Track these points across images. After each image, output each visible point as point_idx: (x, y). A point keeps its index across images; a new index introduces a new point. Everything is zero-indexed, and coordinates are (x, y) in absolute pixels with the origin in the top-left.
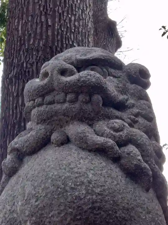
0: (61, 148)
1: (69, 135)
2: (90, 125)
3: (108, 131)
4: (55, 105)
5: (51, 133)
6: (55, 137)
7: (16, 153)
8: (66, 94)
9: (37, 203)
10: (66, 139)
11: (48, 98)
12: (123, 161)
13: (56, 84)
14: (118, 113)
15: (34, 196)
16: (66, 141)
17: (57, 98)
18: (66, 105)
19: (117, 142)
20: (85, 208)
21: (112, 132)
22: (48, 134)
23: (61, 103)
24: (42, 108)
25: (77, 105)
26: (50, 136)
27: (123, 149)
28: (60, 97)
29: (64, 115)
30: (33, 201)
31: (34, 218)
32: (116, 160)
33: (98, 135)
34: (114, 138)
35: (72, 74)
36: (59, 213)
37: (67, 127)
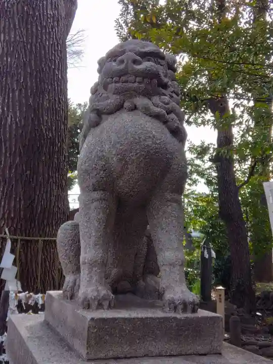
0: (132, 113)
1: (137, 105)
2: (150, 99)
3: (161, 104)
4: (128, 84)
5: (124, 102)
6: (127, 104)
7: (95, 112)
8: (136, 77)
9: (121, 148)
10: (133, 106)
11: (123, 78)
12: (169, 123)
13: (130, 69)
14: (164, 91)
15: (118, 142)
16: (134, 108)
17: (130, 78)
18: (136, 84)
19: (166, 112)
20: (152, 152)
21: (163, 104)
22: (122, 102)
23: (133, 83)
24: (118, 85)
25: (142, 85)
26: (123, 104)
27: (169, 115)
28: (132, 78)
29: (134, 91)
30: (118, 146)
31: (119, 156)
32: (165, 122)
33: (155, 106)
34: (165, 108)
35: (140, 63)
36: (136, 154)
37: (135, 99)
